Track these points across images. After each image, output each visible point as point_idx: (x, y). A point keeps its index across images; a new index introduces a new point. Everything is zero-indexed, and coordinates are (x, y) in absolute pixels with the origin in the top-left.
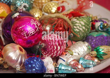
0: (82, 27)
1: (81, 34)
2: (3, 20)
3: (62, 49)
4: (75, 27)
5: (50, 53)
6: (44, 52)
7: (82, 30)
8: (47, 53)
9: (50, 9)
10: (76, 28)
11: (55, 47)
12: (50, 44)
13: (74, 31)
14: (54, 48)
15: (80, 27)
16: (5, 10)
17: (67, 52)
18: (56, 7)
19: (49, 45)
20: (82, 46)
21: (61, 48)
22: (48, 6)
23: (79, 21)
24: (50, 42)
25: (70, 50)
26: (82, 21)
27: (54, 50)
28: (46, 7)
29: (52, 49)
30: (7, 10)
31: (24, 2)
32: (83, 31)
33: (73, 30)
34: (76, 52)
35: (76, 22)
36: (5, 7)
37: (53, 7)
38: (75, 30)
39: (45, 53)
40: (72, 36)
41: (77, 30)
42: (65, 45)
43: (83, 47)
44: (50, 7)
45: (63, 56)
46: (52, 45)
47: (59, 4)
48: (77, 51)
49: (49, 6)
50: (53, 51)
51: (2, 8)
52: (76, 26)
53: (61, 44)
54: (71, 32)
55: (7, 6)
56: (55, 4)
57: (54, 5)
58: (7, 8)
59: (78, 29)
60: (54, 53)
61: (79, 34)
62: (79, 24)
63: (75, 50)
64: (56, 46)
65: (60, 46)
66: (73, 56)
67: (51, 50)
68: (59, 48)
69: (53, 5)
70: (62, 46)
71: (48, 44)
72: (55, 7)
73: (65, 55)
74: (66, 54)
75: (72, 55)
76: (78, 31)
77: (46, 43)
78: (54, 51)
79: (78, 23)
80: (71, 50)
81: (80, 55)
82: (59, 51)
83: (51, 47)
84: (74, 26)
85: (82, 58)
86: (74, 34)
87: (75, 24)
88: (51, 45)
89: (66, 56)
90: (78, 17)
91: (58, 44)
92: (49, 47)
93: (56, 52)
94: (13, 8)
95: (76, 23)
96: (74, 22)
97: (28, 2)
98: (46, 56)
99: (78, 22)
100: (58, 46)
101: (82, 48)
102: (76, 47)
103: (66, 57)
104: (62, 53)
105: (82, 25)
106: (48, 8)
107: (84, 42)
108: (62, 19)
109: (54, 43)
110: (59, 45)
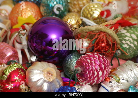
0: (133, 41)
1: (132, 51)
2: (29, 27)
3: (105, 75)
4: (124, 42)
5: (88, 80)
6: (80, 78)
7: (133, 47)
8: (85, 80)
9: (91, 13)
10: (126, 44)
11: (96, 73)
12: (89, 68)
13: (122, 48)
14: (94, 74)
15: (131, 42)
16: (32, 13)
17: (112, 77)
18: (100, 11)
19: (87, 70)
20: (133, 69)
21: (103, 73)
22: (88, 8)
23: (130, 33)
24: (89, 65)
25: (116, 74)
26: (134, 33)
27: (94, 76)
28: (86, 10)
29: (91, 75)
30: (36, 13)
31: (57, 3)
32: (135, 48)
33: (121, 46)
34: (124, 78)
35: (125, 34)
36: (33, 9)
37: (96, 10)
38: (123, 45)
39: (82, 79)
40: (119, 53)
41: (126, 46)
42: (109, 69)
43: (134, 71)
44: (92, 10)
45: (106, 83)
46: (91, 70)
47: (103, 6)
48: (125, 76)
49: (90, 8)
50: (92, 78)
51: (29, 10)
52: (125, 40)
53: (104, 69)
54: (117, 48)
55: (36, 7)
56: (98, 6)
57: (97, 8)
58: (36, 10)
59: (128, 45)
60: (94, 81)
61: (129, 52)
62: (130, 37)
63: (122, 75)
64: (97, 71)
65: (102, 71)
66: (120, 84)
67: (89, 76)
68: (101, 73)
69: (95, 7)
70: (105, 71)
71: (86, 68)
72: (98, 11)
73: (108, 83)
74: (110, 80)
75: (118, 82)
76: (128, 47)
77: (83, 67)
78: (94, 78)
79: (128, 37)
80: (118, 75)
81: (130, 82)
82: (101, 77)
83: (89, 73)
84: (123, 40)
85: (132, 86)
86: (121, 52)
87: (124, 37)
88: (89, 70)
89: (111, 83)
90: (128, 28)
91: (99, 68)
92: (88, 73)
93: (96, 79)
94: (44, 10)
95: (126, 36)
96: (123, 35)
97: (63, 2)
98: (84, 83)
99: (128, 34)
100: (99, 71)
101: (132, 72)
102: (125, 71)
103: (110, 85)
104: (106, 79)
105: (134, 40)
106: (89, 11)
107: (136, 64)
108: (104, 32)
109: (94, 67)
110: (101, 69)
